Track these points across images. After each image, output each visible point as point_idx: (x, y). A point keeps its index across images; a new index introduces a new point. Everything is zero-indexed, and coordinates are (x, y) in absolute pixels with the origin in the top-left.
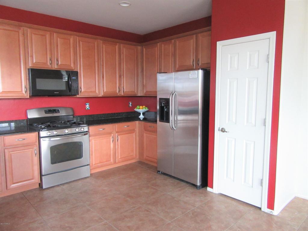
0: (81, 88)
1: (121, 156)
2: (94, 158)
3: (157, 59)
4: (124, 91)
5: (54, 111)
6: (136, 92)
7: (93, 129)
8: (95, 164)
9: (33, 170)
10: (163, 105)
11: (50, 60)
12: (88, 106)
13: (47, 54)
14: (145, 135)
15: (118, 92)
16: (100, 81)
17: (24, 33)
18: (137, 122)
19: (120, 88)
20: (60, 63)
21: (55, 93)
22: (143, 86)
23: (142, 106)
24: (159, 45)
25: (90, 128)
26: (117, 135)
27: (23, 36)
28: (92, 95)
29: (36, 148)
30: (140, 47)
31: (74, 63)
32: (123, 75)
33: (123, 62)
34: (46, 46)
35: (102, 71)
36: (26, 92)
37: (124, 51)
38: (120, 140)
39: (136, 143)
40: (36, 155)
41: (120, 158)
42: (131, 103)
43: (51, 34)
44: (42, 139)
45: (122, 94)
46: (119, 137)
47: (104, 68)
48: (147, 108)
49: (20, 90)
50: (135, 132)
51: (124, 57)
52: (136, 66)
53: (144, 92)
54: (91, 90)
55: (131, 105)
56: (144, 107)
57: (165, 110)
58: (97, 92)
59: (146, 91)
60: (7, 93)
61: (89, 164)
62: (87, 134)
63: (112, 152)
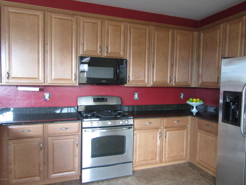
0: (129, 77)
1: (168, 155)
2: (137, 155)
3: (218, 43)
4: (175, 82)
5: (102, 100)
6: (189, 82)
7: (138, 122)
8: (138, 162)
9: (74, 161)
10: (228, 100)
11: (101, 48)
12: (136, 96)
13: (97, 42)
14: (199, 134)
15: (168, 82)
16: (150, 70)
17: (77, 21)
18: (190, 118)
19: (172, 77)
20: (109, 51)
21: (102, 81)
22: (198, 76)
23: (196, 98)
24: (222, 26)
25: (135, 120)
26: (165, 131)
27: (76, 24)
28: (140, 84)
29: (78, 138)
30: (197, 32)
31: (124, 51)
32: (176, 64)
33: (177, 50)
34: (97, 33)
35: (152, 59)
36: (75, 80)
37: (178, 38)
38: (168, 137)
39: (187, 142)
40: (77, 146)
41: (167, 157)
42: (182, 95)
43: (102, 21)
44: (83, 130)
45: (173, 85)
46: (167, 133)
47: (155, 56)
48: (201, 101)
49: (70, 78)
50: (187, 129)
51: (178, 44)
52: (190, 53)
53: (199, 82)
54: (139, 80)
55: (182, 97)
56: (198, 100)
57: (233, 107)
58: (146, 81)
59: (202, 82)
60: (58, 80)
61: (132, 161)
62: (131, 127)
63: (158, 150)
